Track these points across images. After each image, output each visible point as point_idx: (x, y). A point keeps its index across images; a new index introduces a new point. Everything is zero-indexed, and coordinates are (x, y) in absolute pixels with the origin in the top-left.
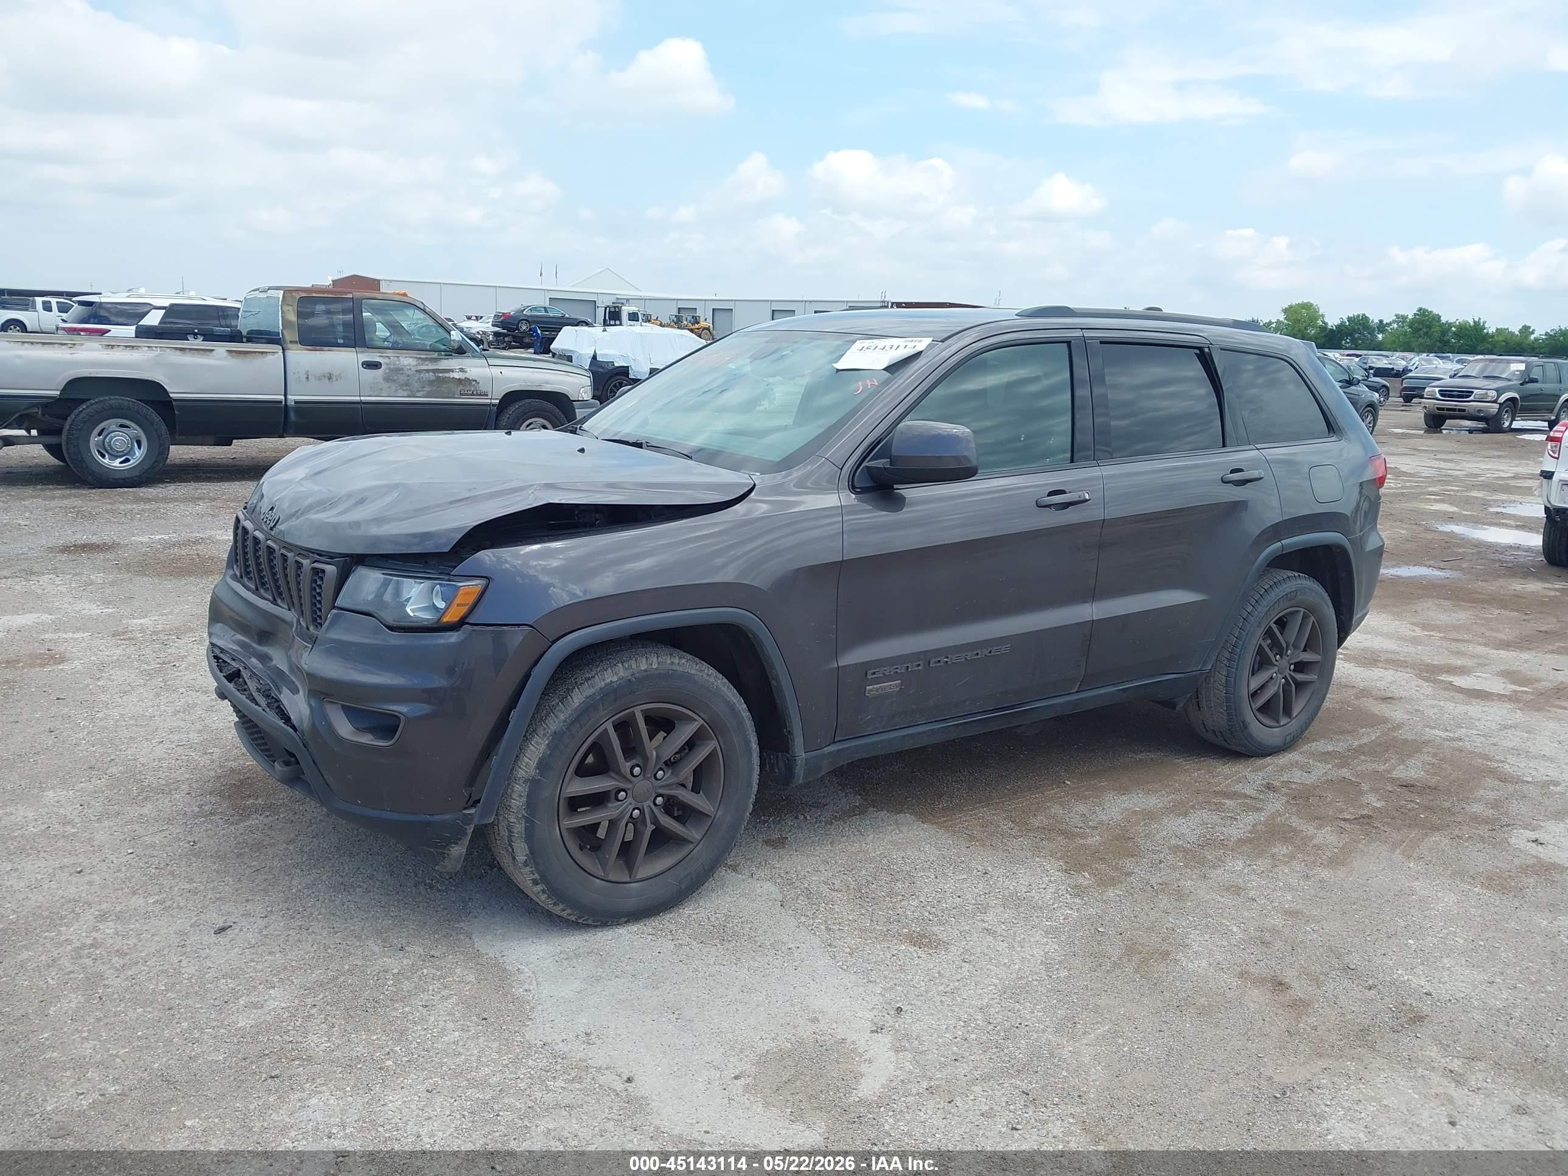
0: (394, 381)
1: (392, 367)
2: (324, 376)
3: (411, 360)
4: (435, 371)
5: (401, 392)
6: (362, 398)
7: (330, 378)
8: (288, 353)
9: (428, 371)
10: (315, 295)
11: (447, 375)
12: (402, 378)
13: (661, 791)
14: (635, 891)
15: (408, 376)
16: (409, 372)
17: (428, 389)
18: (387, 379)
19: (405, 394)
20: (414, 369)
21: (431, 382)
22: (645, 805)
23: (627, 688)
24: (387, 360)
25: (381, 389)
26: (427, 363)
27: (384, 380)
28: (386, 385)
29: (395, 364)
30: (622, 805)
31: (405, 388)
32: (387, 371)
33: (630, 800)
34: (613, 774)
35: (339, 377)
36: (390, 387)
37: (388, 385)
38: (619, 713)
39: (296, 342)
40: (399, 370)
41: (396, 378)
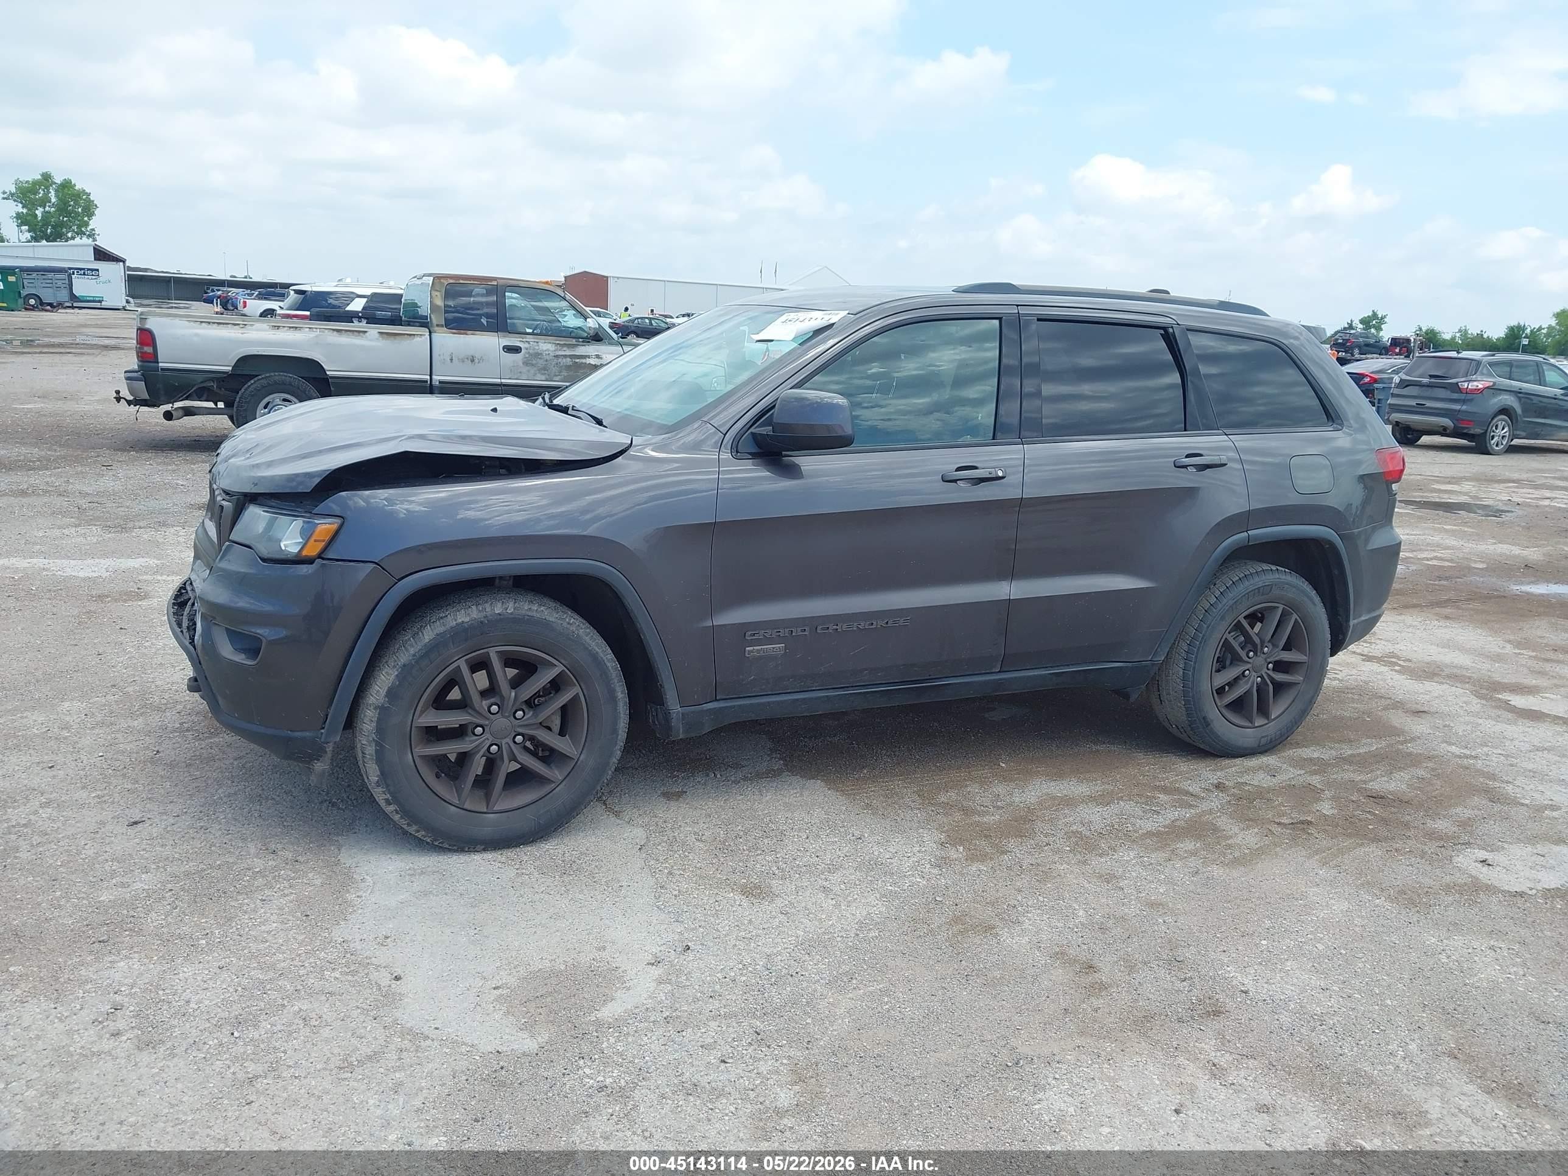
0: (533, 365)
1: (531, 351)
2: (467, 359)
3: (550, 345)
4: (571, 356)
5: (539, 376)
6: (503, 381)
7: (473, 361)
8: (433, 335)
9: (565, 356)
10: (461, 282)
11: (584, 361)
12: (541, 363)
13: (520, 730)
14: (491, 822)
15: (547, 361)
16: (548, 358)
17: (565, 373)
18: (526, 363)
19: (543, 378)
20: (552, 354)
21: (568, 368)
22: (504, 742)
23: (480, 629)
24: (527, 345)
25: (520, 372)
26: (565, 349)
27: (523, 363)
28: (525, 369)
29: (534, 349)
30: (477, 740)
31: (543, 372)
32: (527, 356)
33: (487, 735)
34: (470, 711)
35: (481, 360)
36: (529, 371)
37: (528, 368)
38: (474, 652)
39: (442, 326)
40: (537, 355)
41: (534, 362)
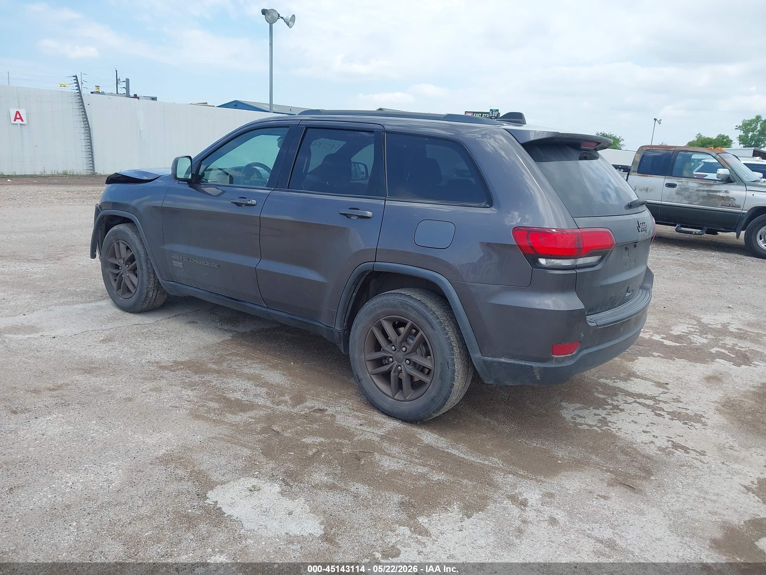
0: (682, 195)
1: (682, 187)
2: (644, 189)
3: (695, 184)
4: (707, 191)
5: (685, 201)
6: (662, 202)
7: (647, 191)
8: (629, 176)
9: (704, 191)
10: (654, 149)
11: (715, 194)
12: (687, 194)
15: (691, 192)
16: (692, 191)
17: (701, 200)
18: (678, 193)
19: (687, 202)
20: (695, 189)
21: (704, 197)
24: (680, 183)
25: (673, 198)
26: (704, 186)
27: (676, 193)
28: (676, 197)
29: (684, 186)
31: (687, 199)
32: (679, 189)
35: (652, 190)
36: (679, 198)
37: (678, 196)
39: (635, 172)
40: (686, 189)
41: (683, 193)
